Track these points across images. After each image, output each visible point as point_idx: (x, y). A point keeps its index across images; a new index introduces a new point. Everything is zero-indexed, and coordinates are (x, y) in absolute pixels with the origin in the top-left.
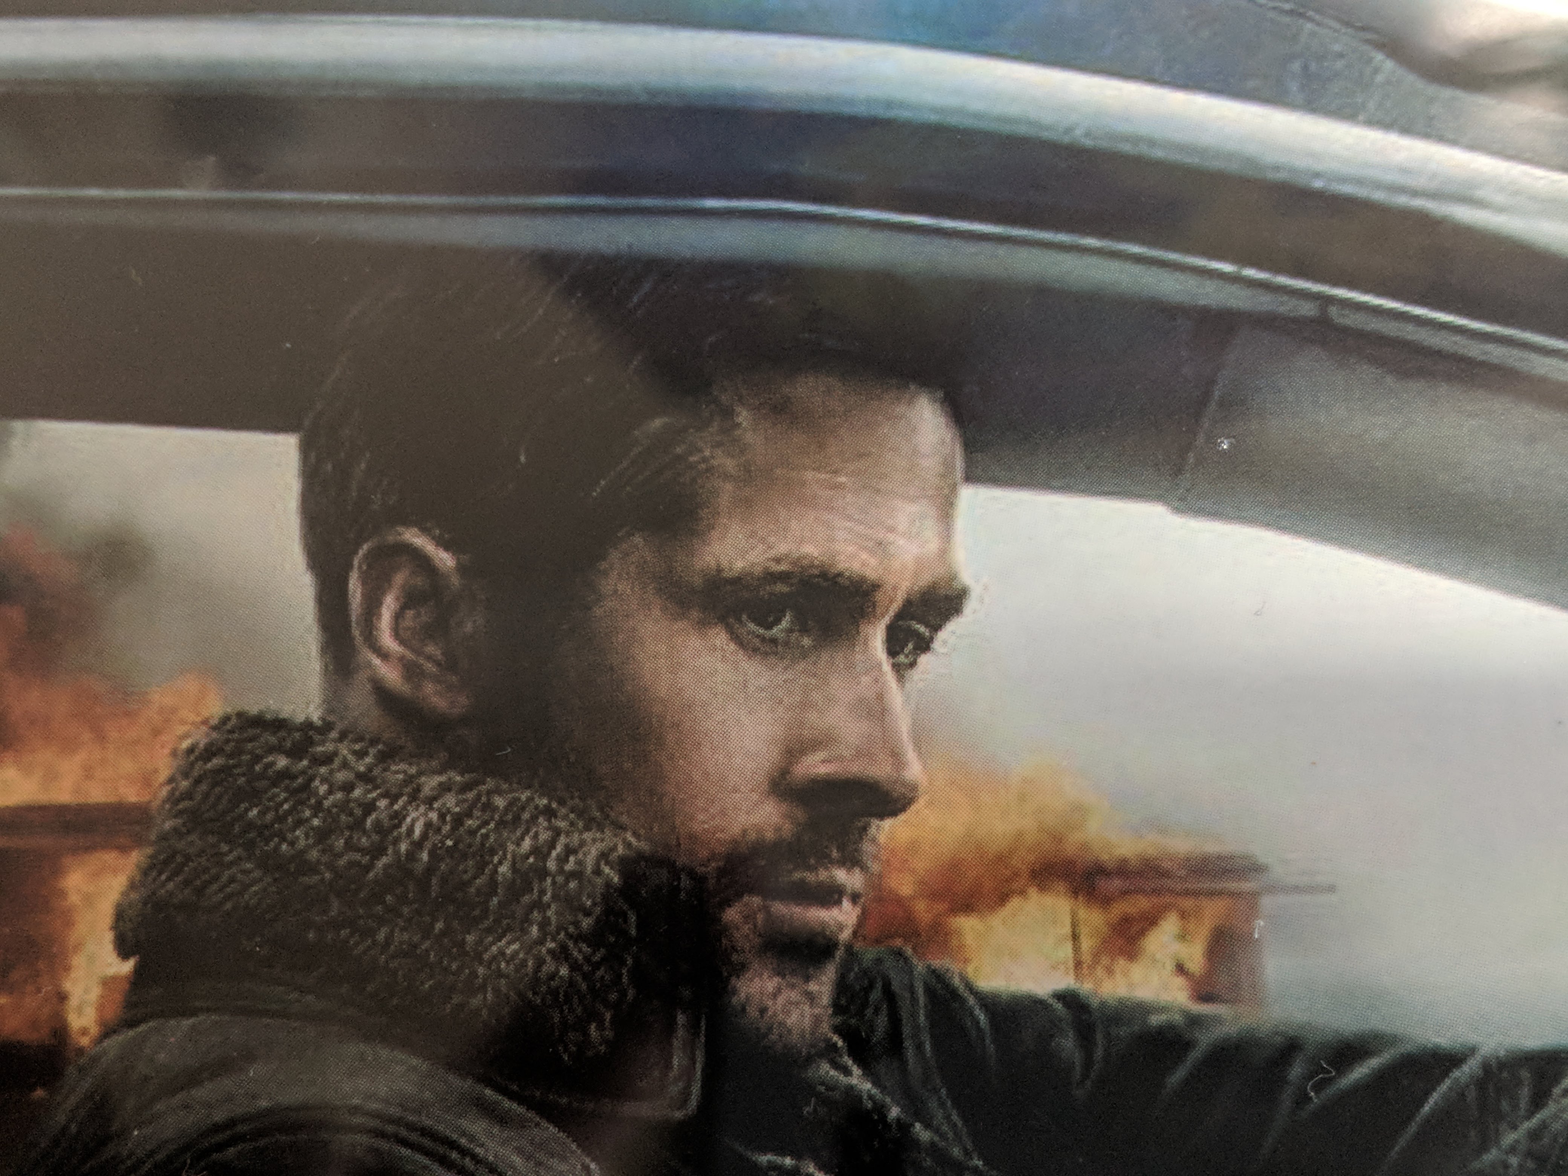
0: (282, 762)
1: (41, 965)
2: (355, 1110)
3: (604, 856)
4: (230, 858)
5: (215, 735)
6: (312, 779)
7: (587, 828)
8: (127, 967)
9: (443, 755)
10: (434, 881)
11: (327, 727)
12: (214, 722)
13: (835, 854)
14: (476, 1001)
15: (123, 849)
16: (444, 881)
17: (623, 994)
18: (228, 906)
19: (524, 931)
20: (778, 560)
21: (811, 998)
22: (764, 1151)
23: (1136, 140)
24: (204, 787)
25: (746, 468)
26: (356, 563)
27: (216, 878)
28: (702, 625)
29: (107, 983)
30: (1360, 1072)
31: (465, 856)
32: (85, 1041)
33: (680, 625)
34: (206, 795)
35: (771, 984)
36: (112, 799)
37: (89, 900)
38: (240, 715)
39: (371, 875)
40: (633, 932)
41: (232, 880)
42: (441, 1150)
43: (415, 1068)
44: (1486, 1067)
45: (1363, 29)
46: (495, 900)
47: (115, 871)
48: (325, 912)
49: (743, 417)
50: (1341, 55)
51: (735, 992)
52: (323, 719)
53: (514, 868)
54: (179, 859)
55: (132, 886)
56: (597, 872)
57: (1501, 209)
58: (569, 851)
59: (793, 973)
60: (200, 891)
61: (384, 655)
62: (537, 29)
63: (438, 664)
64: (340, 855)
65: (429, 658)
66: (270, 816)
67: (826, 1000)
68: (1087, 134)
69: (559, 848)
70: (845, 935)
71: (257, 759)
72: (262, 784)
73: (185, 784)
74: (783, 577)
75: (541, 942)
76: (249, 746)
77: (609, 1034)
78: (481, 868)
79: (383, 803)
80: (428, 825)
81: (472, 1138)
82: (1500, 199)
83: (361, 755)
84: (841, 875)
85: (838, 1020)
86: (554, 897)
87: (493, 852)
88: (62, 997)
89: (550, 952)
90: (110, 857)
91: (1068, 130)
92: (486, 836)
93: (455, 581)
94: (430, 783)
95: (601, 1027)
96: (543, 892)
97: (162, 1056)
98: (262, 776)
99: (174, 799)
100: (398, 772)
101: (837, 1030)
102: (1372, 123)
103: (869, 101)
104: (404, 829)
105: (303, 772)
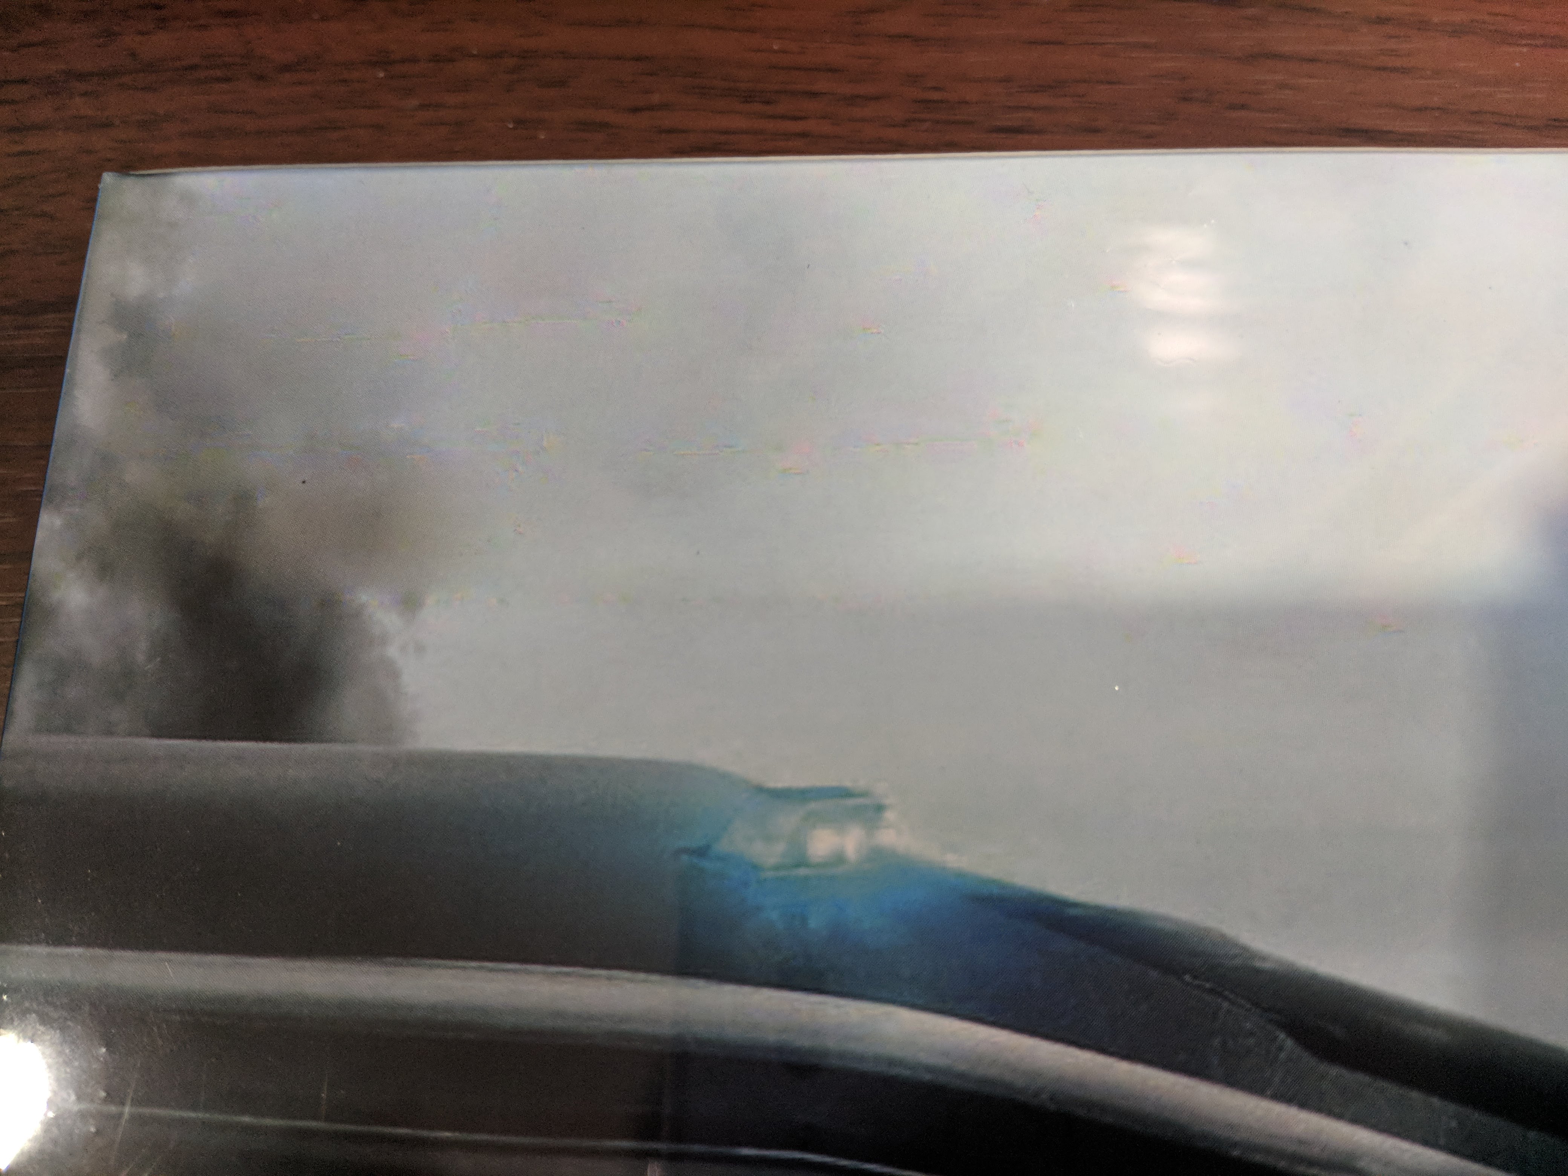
45: (1269, 1010)
102: (1276, 1097)
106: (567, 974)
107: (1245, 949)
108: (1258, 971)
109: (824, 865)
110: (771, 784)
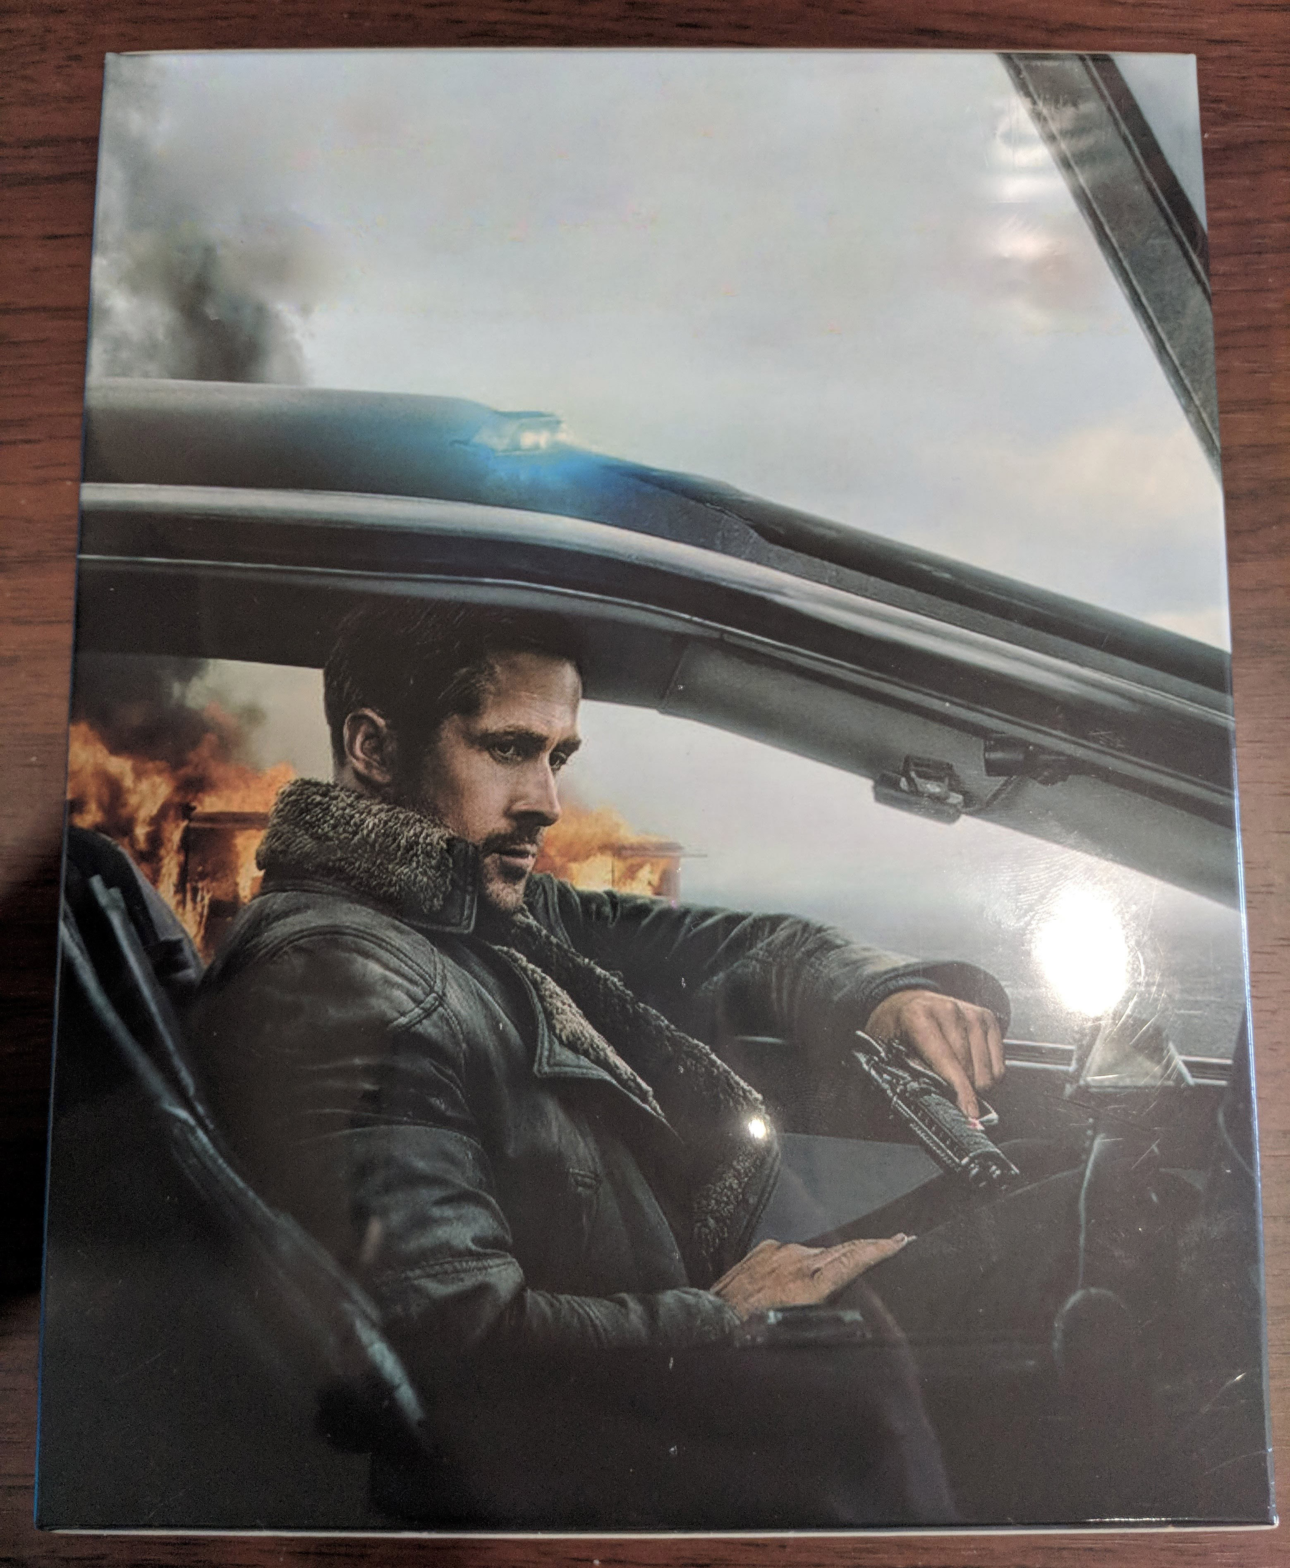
0: (318, 798)
1: (228, 872)
2: (348, 927)
3: (441, 838)
4: (299, 834)
5: (293, 787)
6: (330, 805)
7: (434, 827)
8: (261, 873)
9: (380, 798)
10: (377, 845)
11: (335, 786)
12: (292, 782)
13: (527, 839)
14: (392, 890)
15: (259, 830)
16: (380, 846)
17: (447, 888)
18: (299, 852)
19: (410, 864)
20: (510, 727)
21: (516, 891)
22: (496, 944)
23: (655, 562)
24: (288, 807)
25: (499, 689)
26: (346, 721)
27: (293, 842)
28: (480, 751)
29: (254, 879)
30: (710, 921)
31: (388, 836)
32: (246, 901)
33: (471, 751)
34: (289, 811)
35: (501, 886)
36: (253, 811)
37: (245, 848)
38: (302, 780)
39: (353, 842)
40: (451, 866)
41: (301, 842)
42: (379, 942)
43: (369, 913)
44: (755, 920)
45: (747, 519)
46: (400, 853)
47: (255, 837)
48: (335, 855)
49: (498, 669)
50: (737, 530)
51: (488, 888)
52: (334, 782)
53: (407, 841)
54: (279, 834)
55: (262, 844)
56: (438, 843)
57: (791, 597)
58: (427, 835)
59: (510, 882)
60: (288, 846)
61: (357, 758)
62: (419, 502)
63: (378, 763)
64: (341, 834)
65: (375, 760)
66: (314, 819)
67: (521, 892)
68: (637, 558)
69: (424, 835)
70: (529, 869)
71: (309, 797)
72: (310, 807)
73: (281, 806)
74: (511, 733)
75: (417, 868)
76: (306, 792)
77: (441, 903)
78: (394, 840)
79: (357, 815)
80: (374, 824)
81: (390, 938)
82: (792, 593)
83: (349, 797)
84: (529, 847)
85: (526, 899)
86: (422, 852)
87: (399, 835)
88: (237, 884)
89: (420, 872)
90: (253, 832)
91: (630, 556)
92: (396, 829)
93: (385, 730)
94: (375, 808)
95: (438, 900)
96: (417, 850)
97: (275, 907)
98: (311, 803)
99: (278, 811)
100: (363, 803)
101: (525, 903)
102: (747, 559)
103: (552, 540)
104: (365, 825)
105: (327, 802)
106: (398, 499)
107: (738, 491)
108: (743, 502)
109: (528, 450)
110: (502, 410)
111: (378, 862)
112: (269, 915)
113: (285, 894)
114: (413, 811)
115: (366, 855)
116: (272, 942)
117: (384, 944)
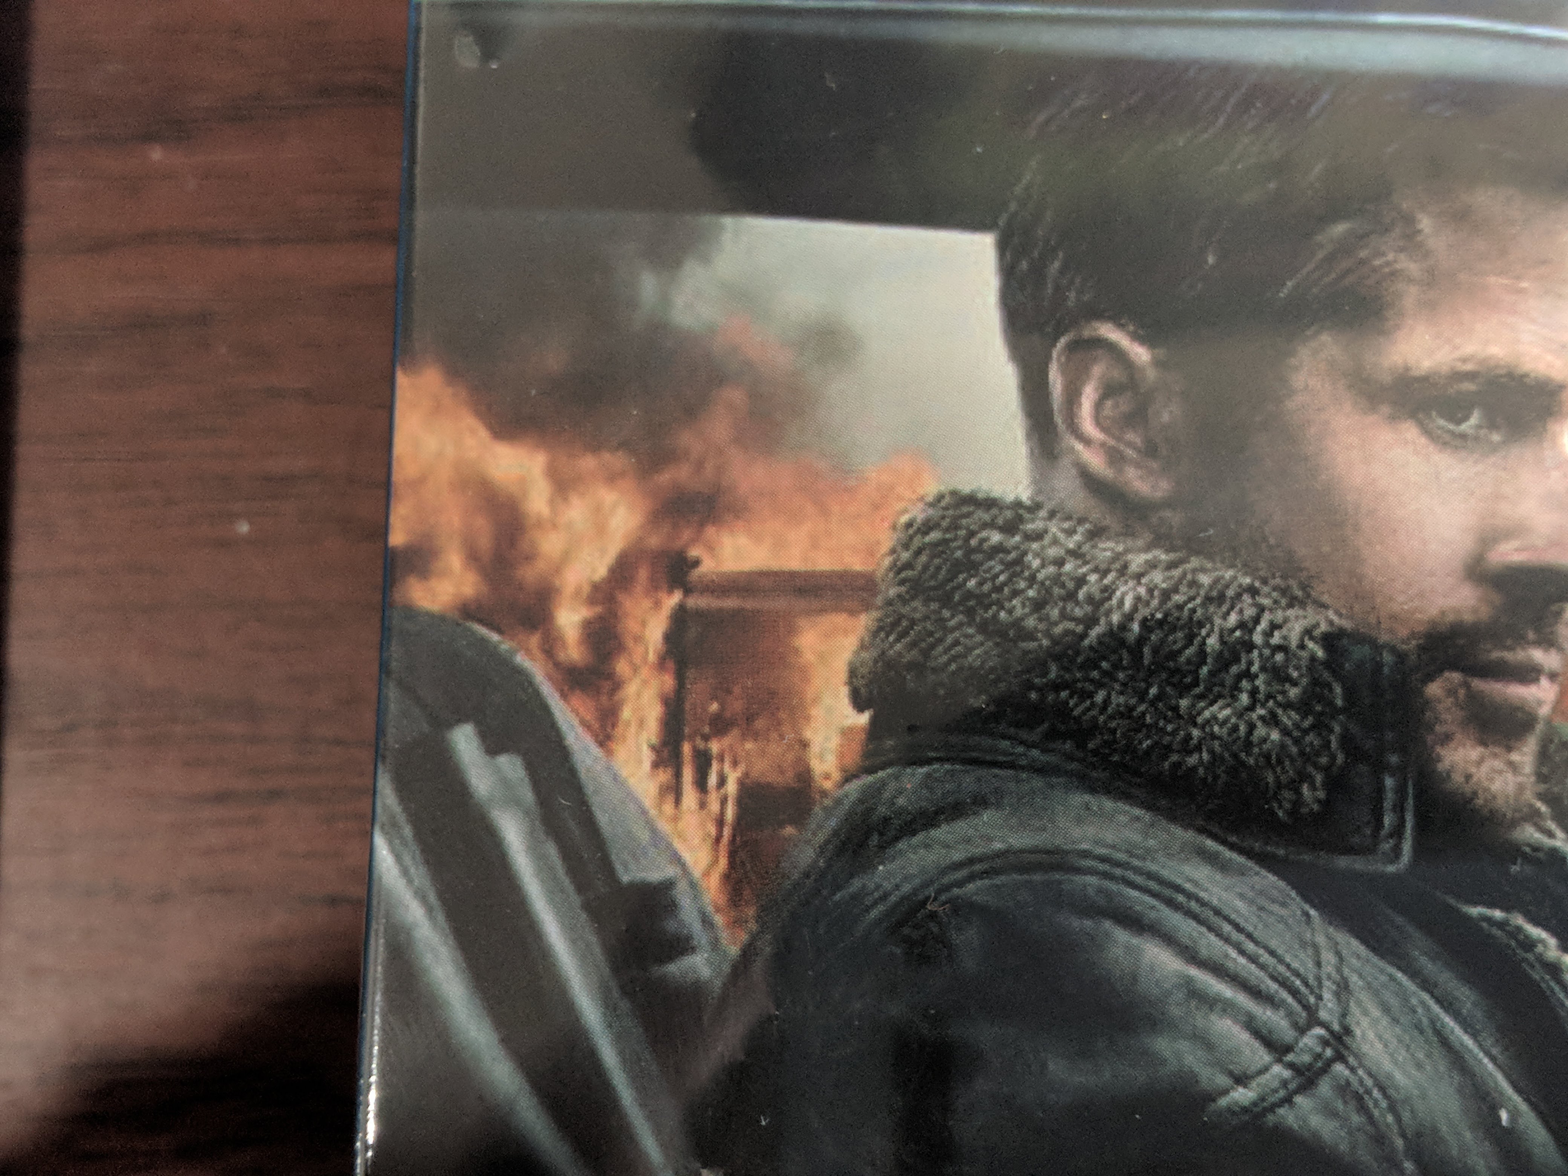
0: (996, 537)
1: (782, 715)
2: (1086, 854)
3: (1308, 632)
4: (952, 623)
5: (931, 511)
6: (1025, 553)
7: (1290, 606)
8: (863, 719)
9: (1148, 537)
10: (1146, 650)
11: (1035, 507)
12: (930, 499)
13: (1531, 635)
14: (1192, 760)
15: (852, 613)
16: (1155, 651)
17: (1333, 758)
18: (953, 667)
19: (1234, 698)
20: (1464, 360)
21: (1513, 767)
22: (1475, 904)
24: (923, 558)
25: (1431, 272)
26: (1055, 354)
27: (941, 640)
28: (1393, 418)
29: (846, 733)
31: (1174, 629)
32: (828, 785)
33: (1372, 418)
34: (926, 568)
35: (1474, 753)
36: (837, 567)
37: (822, 657)
38: (954, 493)
39: (1086, 642)
40: (1339, 702)
41: (956, 643)
42: (1167, 892)
43: (1138, 819)
46: (1205, 670)
47: (846, 632)
48: (1045, 674)
49: (1425, 223)
51: (1439, 759)
52: (1032, 499)
53: (1223, 642)
54: (905, 623)
55: (863, 647)
56: (1302, 646)
58: (1274, 626)
59: (1495, 743)
60: (926, 653)
61: (1087, 441)
63: (1139, 451)
64: (1056, 624)
65: (1129, 444)
66: (986, 587)
67: (1528, 769)
69: (1263, 625)
70: (1544, 711)
71: (972, 534)
72: (977, 557)
73: (905, 556)
74: (1471, 376)
75: (1251, 708)
76: (964, 522)
77: (1321, 794)
78: (1190, 639)
79: (1093, 578)
80: (1138, 599)
81: (1196, 883)
83: (1070, 532)
84: (1538, 655)
85: (1542, 787)
86: (1263, 669)
87: (1201, 625)
88: (804, 745)
89: (1262, 718)
90: (840, 619)
92: (1194, 611)
93: (1151, 374)
94: (1137, 561)
95: (1313, 788)
96: (1250, 663)
97: (901, 801)
99: (898, 569)
100: (1106, 549)
101: (1541, 797)
104: (1114, 601)
105: (1016, 548)
111: (1153, 691)
112: (886, 820)
113: (924, 770)
114: (1232, 566)
115: (1121, 676)
116: (897, 887)
117: (1181, 898)
